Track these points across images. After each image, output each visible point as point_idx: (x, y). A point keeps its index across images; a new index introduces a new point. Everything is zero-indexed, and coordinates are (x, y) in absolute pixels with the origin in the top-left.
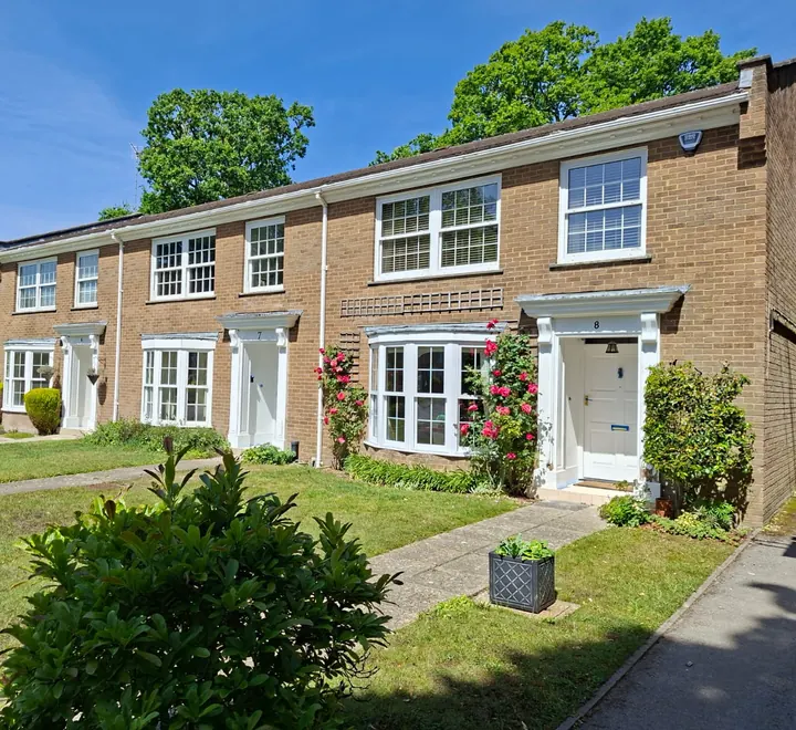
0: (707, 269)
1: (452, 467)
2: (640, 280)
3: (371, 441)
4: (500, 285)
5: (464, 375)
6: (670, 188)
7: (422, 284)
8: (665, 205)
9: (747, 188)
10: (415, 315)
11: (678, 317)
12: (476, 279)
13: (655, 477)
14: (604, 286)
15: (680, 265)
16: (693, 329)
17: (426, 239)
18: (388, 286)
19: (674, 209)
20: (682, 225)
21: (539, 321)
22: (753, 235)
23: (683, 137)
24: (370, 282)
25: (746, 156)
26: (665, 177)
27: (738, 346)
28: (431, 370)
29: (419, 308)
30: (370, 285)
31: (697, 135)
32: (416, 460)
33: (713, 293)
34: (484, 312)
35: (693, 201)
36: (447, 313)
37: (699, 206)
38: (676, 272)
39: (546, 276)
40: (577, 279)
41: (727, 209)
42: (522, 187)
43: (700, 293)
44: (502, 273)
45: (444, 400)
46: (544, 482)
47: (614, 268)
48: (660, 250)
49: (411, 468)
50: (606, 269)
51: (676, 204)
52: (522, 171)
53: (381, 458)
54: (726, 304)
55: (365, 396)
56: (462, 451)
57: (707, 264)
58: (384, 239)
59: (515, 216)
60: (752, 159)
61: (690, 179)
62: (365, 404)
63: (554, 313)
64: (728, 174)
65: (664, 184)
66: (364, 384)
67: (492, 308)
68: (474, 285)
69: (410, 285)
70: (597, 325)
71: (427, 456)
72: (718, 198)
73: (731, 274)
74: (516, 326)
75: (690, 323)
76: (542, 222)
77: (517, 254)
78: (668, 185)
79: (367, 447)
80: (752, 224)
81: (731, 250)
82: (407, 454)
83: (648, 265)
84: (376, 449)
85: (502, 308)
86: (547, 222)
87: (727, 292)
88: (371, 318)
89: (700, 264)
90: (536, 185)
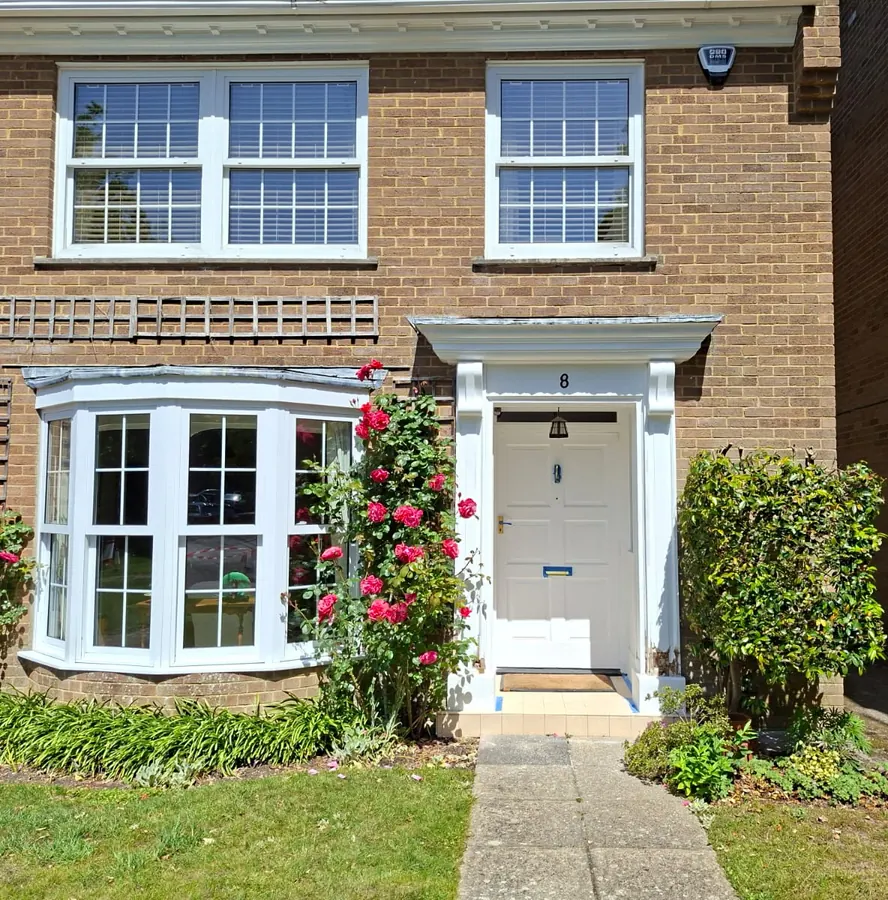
0: (747, 290)
1: (274, 693)
2: (638, 301)
3: (41, 648)
4: (371, 292)
5: (301, 480)
6: (685, 140)
7: (183, 274)
8: (676, 169)
9: (801, 158)
10: (164, 344)
11: (702, 372)
12: (316, 275)
13: (672, 666)
14: (575, 308)
15: (702, 279)
16: (726, 393)
17: (190, 178)
18: (94, 274)
19: (692, 179)
20: (703, 209)
21: (462, 369)
22: (813, 237)
23: (707, 53)
24: (42, 259)
25: (804, 102)
26: (678, 120)
27: (797, 423)
28: (223, 469)
29: (180, 330)
30: (40, 267)
31: (729, 52)
32: (184, 692)
33: (756, 330)
34: (336, 345)
35: (723, 168)
36: (247, 345)
37: (732, 178)
38: (699, 291)
39: (465, 282)
40: (525, 292)
41: (775, 187)
42: (412, 96)
43: (736, 330)
44: (374, 267)
45: (253, 541)
46: (468, 697)
47: (591, 275)
48: (670, 250)
49: (169, 711)
50: (578, 277)
51: (695, 169)
52: (412, 64)
53: (79, 693)
54: (777, 351)
55: (26, 538)
56: (294, 655)
57: (747, 279)
58: (79, 162)
59: (401, 152)
60: (811, 108)
61: (717, 129)
62: (24, 557)
63: (488, 353)
64: (775, 128)
65: (674, 131)
66: (21, 509)
67: (353, 339)
68: (311, 287)
69: (153, 274)
70: (564, 382)
71: (212, 677)
72: (760, 168)
73: (783, 300)
74: (407, 378)
75: (721, 383)
76: (455, 172)
77: (406, 231)
78: (680, 134)
79: (29, 666)
80: (812, 218)
81: (782, 259)
82: (158, 679)
83: (650, 275)
84: (63, 674)
85: (375, 339)
86: (464, 172)
87: (779, 331)
88: (42, 347)
89: (733, 279)
90: (442, 96)
